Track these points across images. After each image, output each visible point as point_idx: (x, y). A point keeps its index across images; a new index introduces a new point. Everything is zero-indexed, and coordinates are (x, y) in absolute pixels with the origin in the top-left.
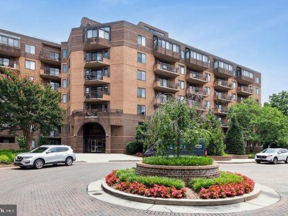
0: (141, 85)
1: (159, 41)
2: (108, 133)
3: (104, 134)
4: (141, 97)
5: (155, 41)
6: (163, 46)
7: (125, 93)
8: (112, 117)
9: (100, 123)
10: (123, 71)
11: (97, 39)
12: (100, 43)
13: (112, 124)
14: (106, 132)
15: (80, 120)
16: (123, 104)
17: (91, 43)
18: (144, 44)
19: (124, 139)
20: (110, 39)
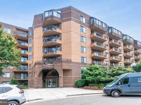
0: (83, 45)
1: (95, 20)
2: (61, 75)
3: (58, 75)
4: (83, 52)
5: (92, 20)
6: (97, 23)
7: (72, 49)
8: (63, 64)
9: (55, 68)
10: (71, 36)
11: (52, 16)
12: (54, 19)
13: (64, 68)
14: (59, 73)
15: (39, 67)
16: (71, 56)
17: (48, 19)
18: (84, 21)
19: (73, 78)
20: (61, 18)
